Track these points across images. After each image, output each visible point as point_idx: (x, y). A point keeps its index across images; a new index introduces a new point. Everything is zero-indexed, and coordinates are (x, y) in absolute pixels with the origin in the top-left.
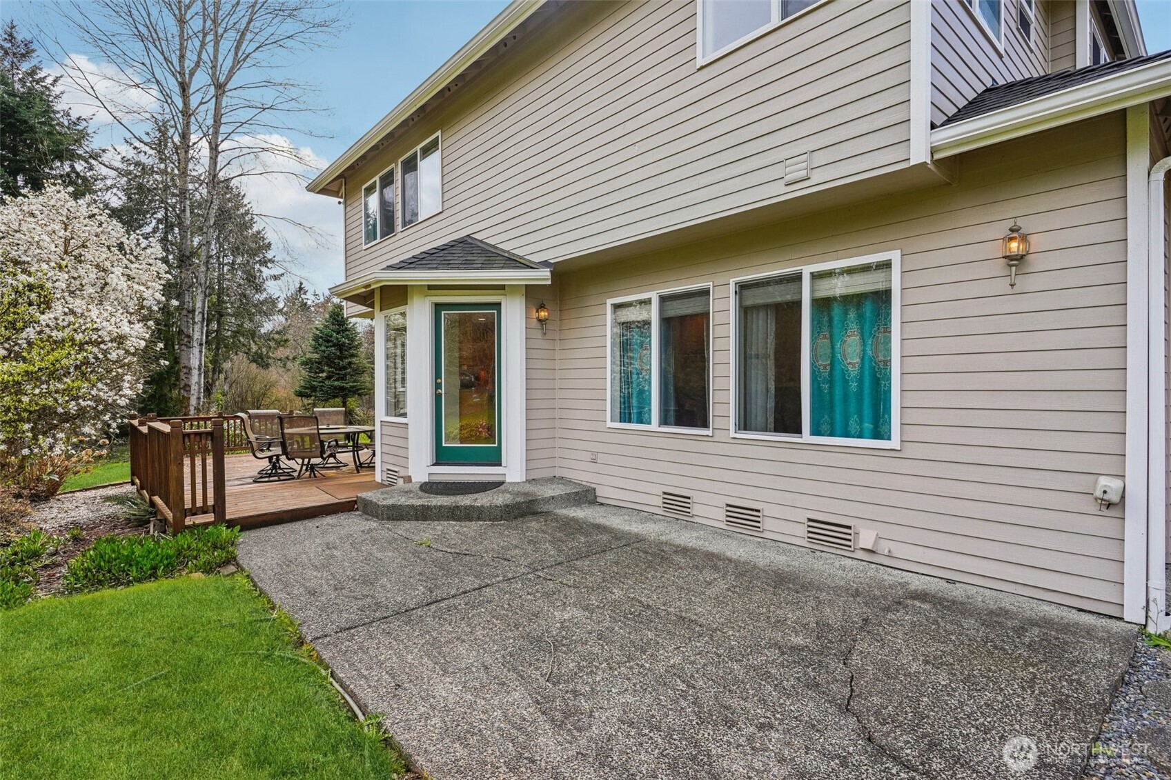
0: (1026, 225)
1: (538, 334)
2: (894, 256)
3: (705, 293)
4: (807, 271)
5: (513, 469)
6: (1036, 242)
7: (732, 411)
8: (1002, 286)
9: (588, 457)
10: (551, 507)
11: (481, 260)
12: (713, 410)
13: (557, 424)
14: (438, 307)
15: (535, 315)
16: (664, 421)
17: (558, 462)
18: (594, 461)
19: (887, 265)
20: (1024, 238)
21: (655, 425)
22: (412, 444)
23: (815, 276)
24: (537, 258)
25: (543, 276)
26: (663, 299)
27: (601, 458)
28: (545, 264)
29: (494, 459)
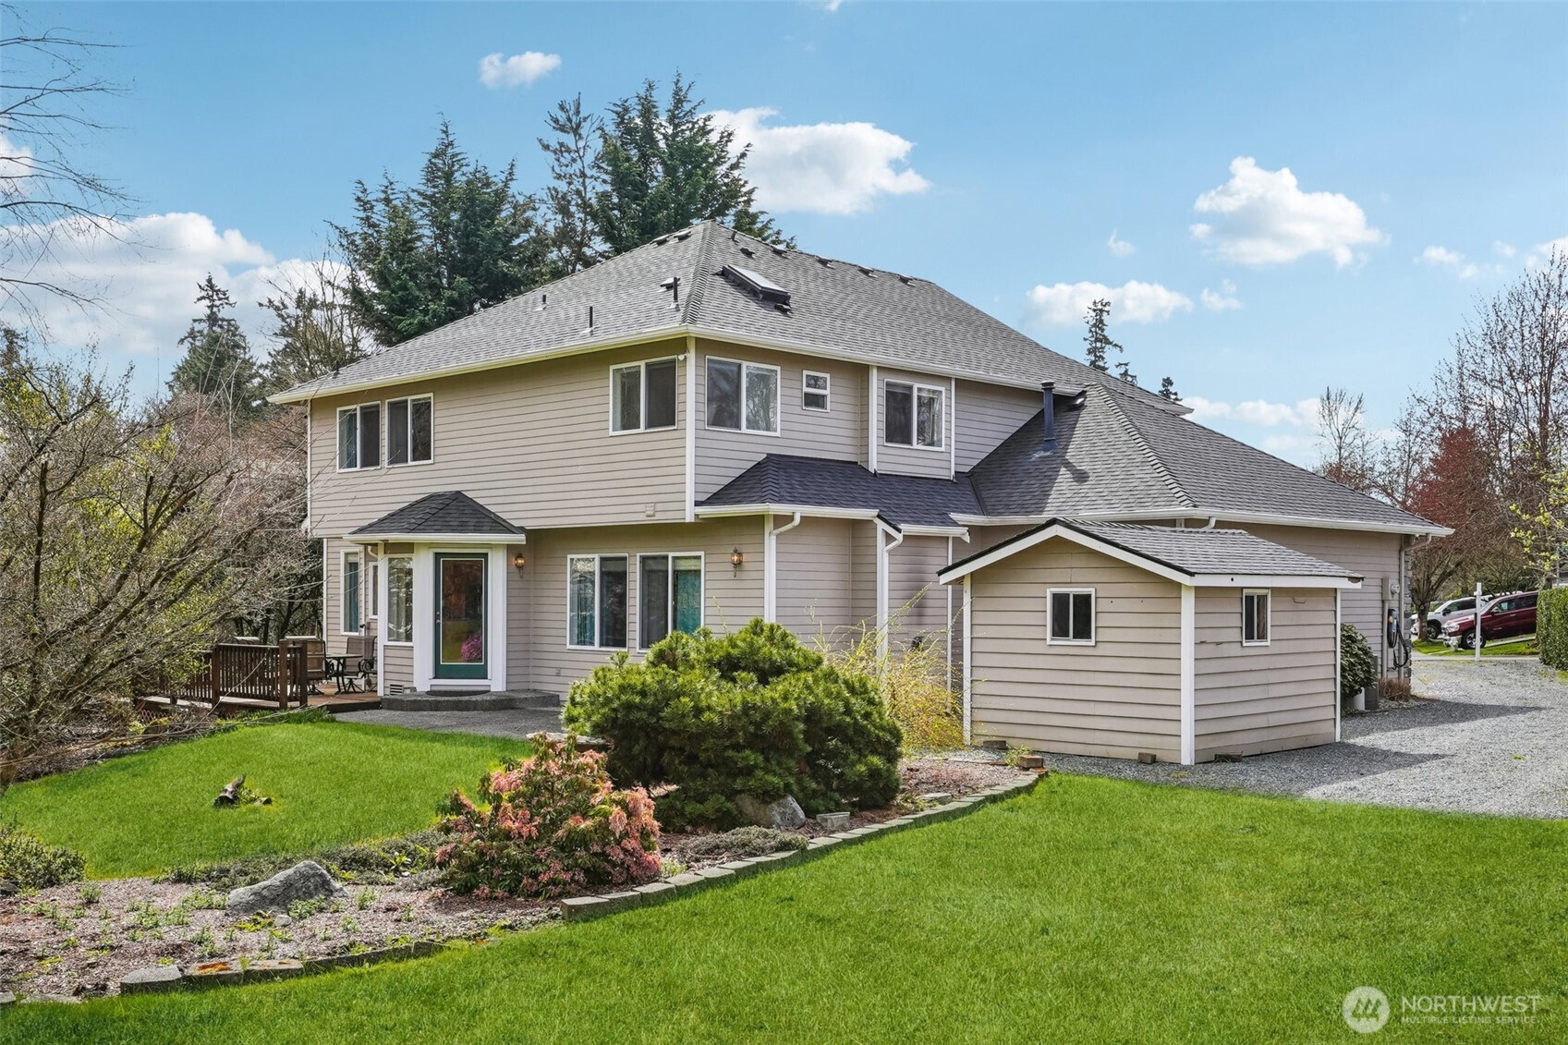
0: (742, 549)
1: (517, 577)
2: (702, 554)
3: (625, 559)
4: (671, 555)
5: (496, 681)
6: (745, 558)
7: (637, 635)
8: (731, 575)
9: (553, 672)
10: (525, 705)
11: (472, 522)
12: (629, 635)
13: (531, 648)
14: (437, 556)
15: (514, 562)
16: (601, 645)
17: (532, 678)
18: (558, 675)
19: (699, 558)
20: (740, 554)
21: (596, 647)
22: (416, 662)
23: (675, 558)
24: (516, 524)
25: (520, 539)
26: (602, 559)
27: (563, 672)
28: (521, 530)
29: (482, 674)
